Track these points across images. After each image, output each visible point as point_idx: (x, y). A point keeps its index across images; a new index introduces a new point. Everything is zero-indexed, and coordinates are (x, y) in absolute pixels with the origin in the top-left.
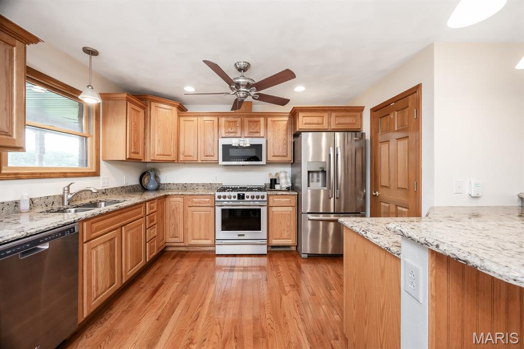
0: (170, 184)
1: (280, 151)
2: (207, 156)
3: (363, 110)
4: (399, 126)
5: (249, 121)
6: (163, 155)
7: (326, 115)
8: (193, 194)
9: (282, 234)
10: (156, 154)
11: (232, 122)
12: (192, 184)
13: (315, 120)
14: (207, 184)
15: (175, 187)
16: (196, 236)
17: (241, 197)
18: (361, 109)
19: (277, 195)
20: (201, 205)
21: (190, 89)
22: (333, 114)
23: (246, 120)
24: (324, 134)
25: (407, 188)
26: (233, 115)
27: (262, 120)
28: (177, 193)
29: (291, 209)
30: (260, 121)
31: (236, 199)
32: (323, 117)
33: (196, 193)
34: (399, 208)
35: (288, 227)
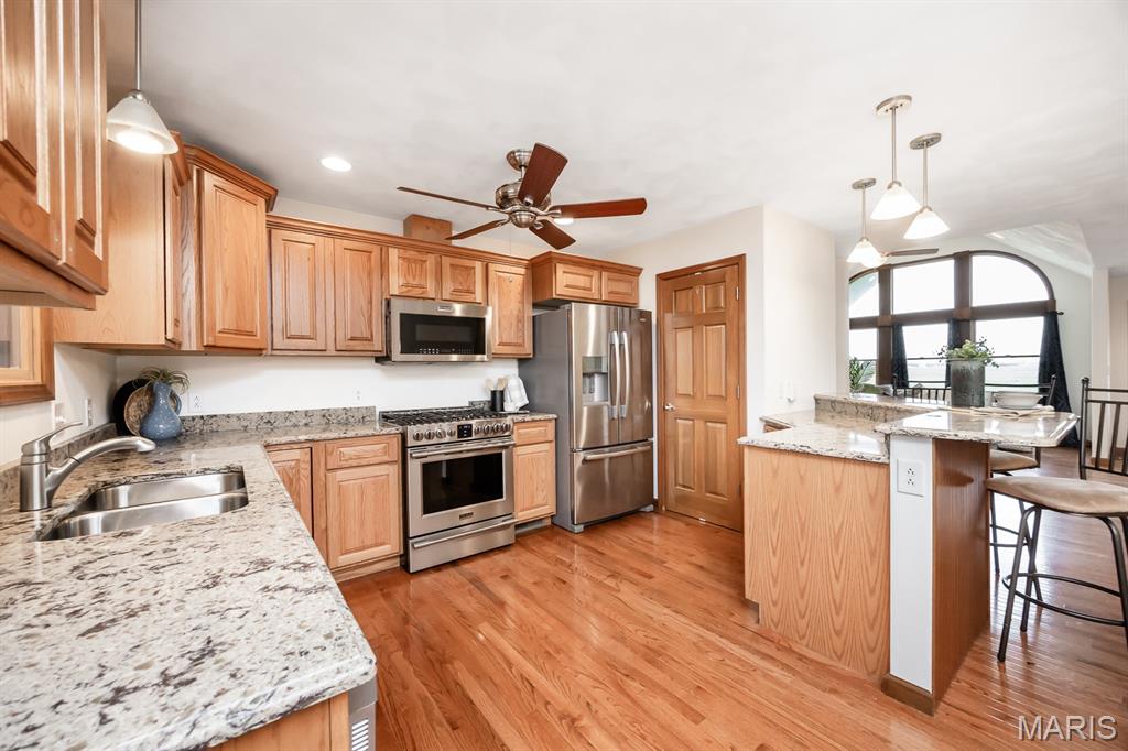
0: (212, 417)
1: (510, 336)
2: (352, 339)
3: (639, 274)
4: (709, 306)
5: (452, 265)
6: (238, 332)
7: (595, 273)
8: (343, 435)
9: (533, 497)
10: (219, 328)
11: (415, 261)
12: (290, 413)
13: (581, 281)
14: (336, 410)
15: (234, 424)
16: (353, 542)
17: (464, 432)
18: (636, 272)
19: (524, 422)
20: (364, 462)
21: (336, 164)
22: (605, 274)
23: (447, 261)
24: (592, 308)
25: (724, 395)
26: (418, 247)
27: (478, 266)
28: (293, 438)
29: (546, 447)
30: (474, 268)
31: (455, 438)
32: (591, 277)
33: (350, 434)
34: (709, 424)
35: (543, 481)
